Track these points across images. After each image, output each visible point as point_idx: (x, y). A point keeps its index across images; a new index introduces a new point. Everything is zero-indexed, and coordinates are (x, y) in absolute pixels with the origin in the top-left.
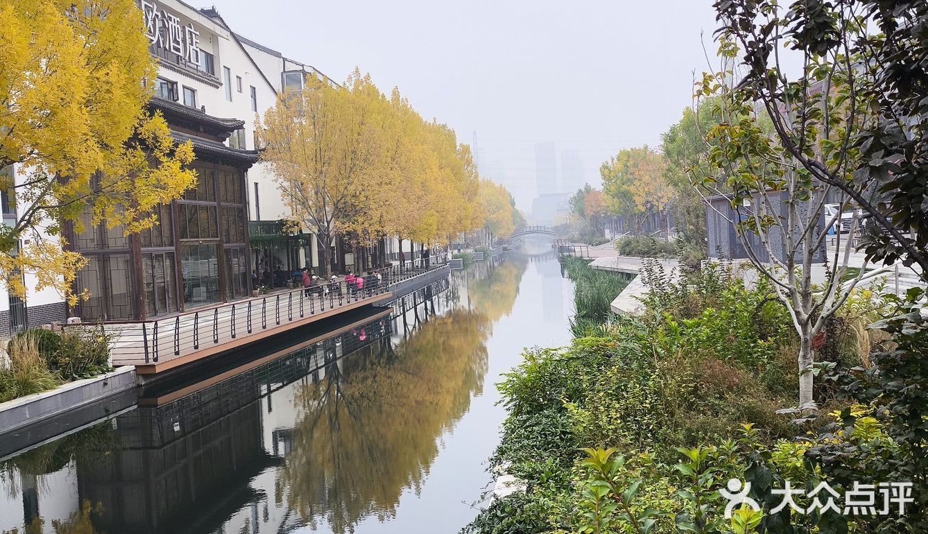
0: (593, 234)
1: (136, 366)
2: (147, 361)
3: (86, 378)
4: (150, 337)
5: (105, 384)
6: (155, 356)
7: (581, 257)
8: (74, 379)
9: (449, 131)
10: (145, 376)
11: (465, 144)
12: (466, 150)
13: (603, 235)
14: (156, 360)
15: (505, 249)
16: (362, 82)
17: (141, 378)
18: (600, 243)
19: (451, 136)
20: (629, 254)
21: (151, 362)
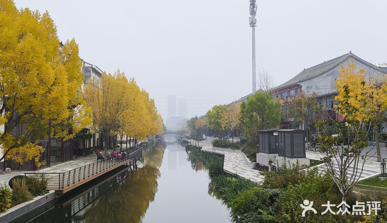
0: (198, 136)
1: (55, 191)
2: (59, 189)
3: (41, 195)
4: (61, 180)
5: (47, 198)
6: (63, 187)
7: (196, 146)
8: (37, 196)
9: (147, 93)
10: (58, 195)
11: (152, 99)
12: (153, 101)
13: (202, 137)
14: (63, 188)
15: (159, 140)
16: (121, 75)
17: (57, 195)
18: (201, 140)
19: (147, 95)
20: (217, 146)
21: (61, 189)
